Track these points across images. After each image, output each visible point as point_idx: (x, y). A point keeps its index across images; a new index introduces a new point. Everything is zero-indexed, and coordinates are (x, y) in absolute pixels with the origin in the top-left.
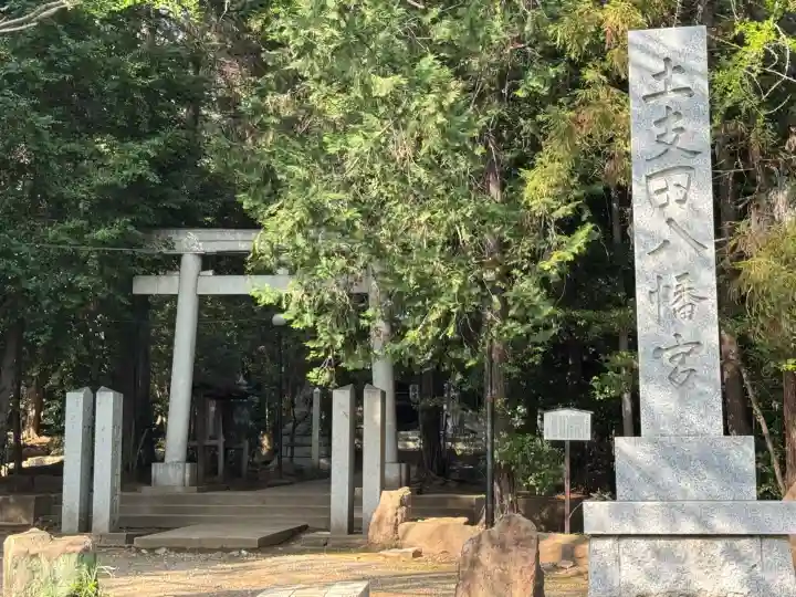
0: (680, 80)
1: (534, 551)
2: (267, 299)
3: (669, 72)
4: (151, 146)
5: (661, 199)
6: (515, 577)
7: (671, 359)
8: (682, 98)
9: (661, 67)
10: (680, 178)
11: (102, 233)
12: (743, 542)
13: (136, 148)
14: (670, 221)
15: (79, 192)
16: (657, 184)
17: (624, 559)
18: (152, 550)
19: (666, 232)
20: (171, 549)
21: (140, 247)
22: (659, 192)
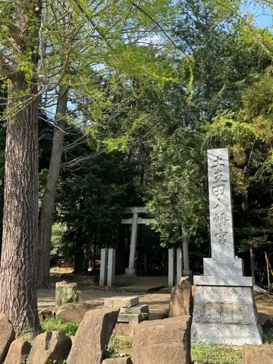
0: (221, 162)
1: (190, 290)
2: (147, 224)
3: (219, 160)
4: (125, 186)
5: (217, 193)
6: (185, 297)
7: (220, 237)
8: (222, 167)
9: (216, 159)
10: (221, 188)
11: (113, 208)
12: (237, 288)
13: (121, 186)
14: (219, 199)
15: (108, 198)
16: (215, 189)
17: (204, 292)
18: (120, 291)
19: (218, 202)
20: (125, 291)
21: (123, 211)
22: (216, 191)
